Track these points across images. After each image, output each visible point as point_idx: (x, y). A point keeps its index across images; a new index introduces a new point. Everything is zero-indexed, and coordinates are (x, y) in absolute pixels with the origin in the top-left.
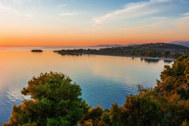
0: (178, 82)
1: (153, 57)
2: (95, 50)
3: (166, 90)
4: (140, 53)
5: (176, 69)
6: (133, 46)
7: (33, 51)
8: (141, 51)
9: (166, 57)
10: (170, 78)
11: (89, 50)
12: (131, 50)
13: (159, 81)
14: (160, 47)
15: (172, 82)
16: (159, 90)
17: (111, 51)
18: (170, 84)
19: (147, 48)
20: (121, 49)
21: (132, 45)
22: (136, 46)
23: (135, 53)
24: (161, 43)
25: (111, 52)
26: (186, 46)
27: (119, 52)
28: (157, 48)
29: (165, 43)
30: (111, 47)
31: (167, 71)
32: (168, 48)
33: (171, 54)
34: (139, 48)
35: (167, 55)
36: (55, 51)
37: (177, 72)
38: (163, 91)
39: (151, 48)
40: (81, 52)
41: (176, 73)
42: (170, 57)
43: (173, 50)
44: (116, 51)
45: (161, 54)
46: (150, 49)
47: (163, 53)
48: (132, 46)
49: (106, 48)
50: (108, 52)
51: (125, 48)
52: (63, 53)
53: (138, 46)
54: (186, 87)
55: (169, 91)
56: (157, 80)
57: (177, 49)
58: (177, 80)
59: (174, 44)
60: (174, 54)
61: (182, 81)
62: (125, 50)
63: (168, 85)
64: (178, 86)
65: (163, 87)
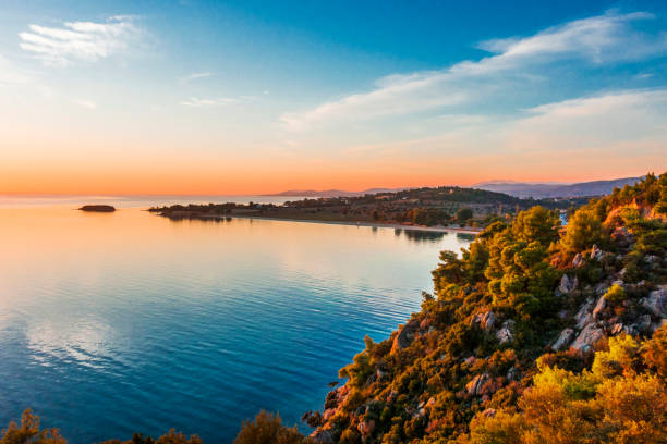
0: (469, 301)
1: (428, 226)
2: (271, 205)
3: (437, 327)
4: (394, 215)
5: (471, 263)
6: (378, 195)
7: (87, 209)
8: (398, 210)
9: (462, 226)
10: (453, 288)
11: (252, 206)
12: (371, 205)
13: (428, 297)
14: (447, 198)
15: (454, 301)
16: (418, 326)
17: (315, 209)
18: (448, 309)
19: (414, 201)
20: (344, 204)
21: (375, 193)
22: (384, 194)
23: (379, 214)
24: (452, 188)
25: (314, 212)
26: (515, 196)
27: (336, 212)
28: (439, 202)
29: (462, 186)
30: (316, 198)
31: (448, 267)
32: (468, 200)
33: (476, 216)
34: (391, 200)
35: (465, 219)
36: (152, 210)
37: (475, 270)
38: (427, 328)
39: (424, 202)
40: (229, 212)
41: (471, 272)
42: (471, 225)
43: (481, 206)
44: (328, 208)
45: (449, 218)
46: (423, 205)
47: (455, 216)
48: (372, 196)
49: (302, 199)
50: (306, 212)
51: (354, 200)
52: (175, 213)
53: (390, 194)
54: (487, 319)
55: (443, 329)
56: (424, 293)
57: (491, 205)
58: (467, 294)
59: (487, 189)
60: (482, 216)
61: (479, 298)
62: (355, 207)
63: (441, 309)
64: (468, 314)
65: (429, 317)
